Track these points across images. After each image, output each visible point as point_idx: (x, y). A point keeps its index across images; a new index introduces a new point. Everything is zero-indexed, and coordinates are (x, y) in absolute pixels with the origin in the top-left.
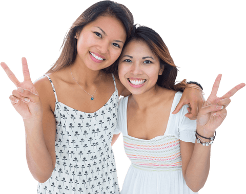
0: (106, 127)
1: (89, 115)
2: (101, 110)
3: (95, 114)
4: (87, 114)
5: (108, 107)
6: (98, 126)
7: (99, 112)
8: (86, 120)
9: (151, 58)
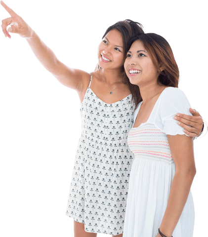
0: (115, 115)
1: (106, 105)
2: (116, 103)
3: (111, 105)
4: (105, 103)
5: (123, 102)
6: (109, 113)
7: (114, 105)
8: (102, 107)
9: (145, 51)
